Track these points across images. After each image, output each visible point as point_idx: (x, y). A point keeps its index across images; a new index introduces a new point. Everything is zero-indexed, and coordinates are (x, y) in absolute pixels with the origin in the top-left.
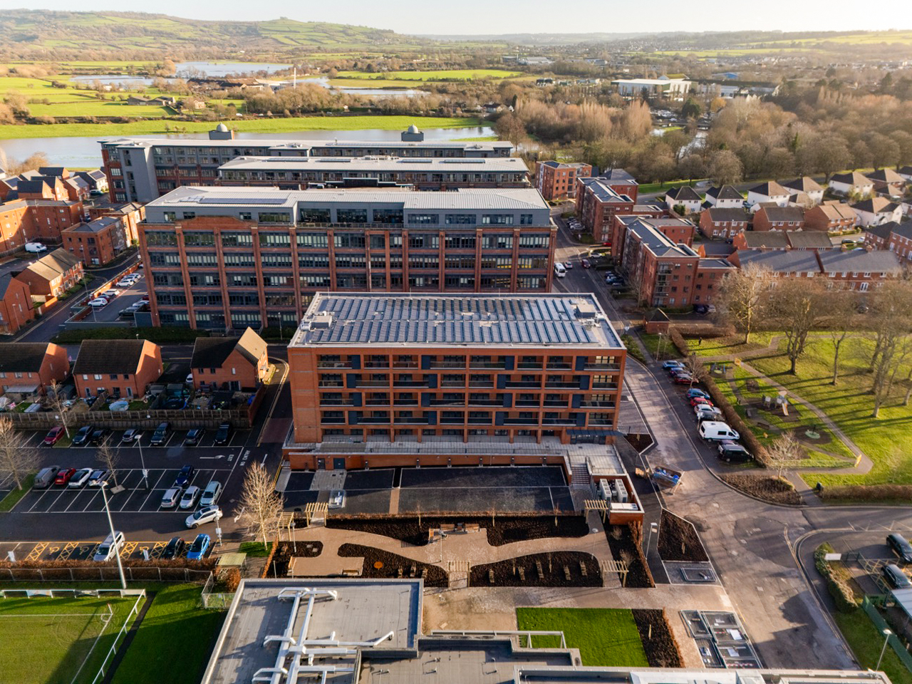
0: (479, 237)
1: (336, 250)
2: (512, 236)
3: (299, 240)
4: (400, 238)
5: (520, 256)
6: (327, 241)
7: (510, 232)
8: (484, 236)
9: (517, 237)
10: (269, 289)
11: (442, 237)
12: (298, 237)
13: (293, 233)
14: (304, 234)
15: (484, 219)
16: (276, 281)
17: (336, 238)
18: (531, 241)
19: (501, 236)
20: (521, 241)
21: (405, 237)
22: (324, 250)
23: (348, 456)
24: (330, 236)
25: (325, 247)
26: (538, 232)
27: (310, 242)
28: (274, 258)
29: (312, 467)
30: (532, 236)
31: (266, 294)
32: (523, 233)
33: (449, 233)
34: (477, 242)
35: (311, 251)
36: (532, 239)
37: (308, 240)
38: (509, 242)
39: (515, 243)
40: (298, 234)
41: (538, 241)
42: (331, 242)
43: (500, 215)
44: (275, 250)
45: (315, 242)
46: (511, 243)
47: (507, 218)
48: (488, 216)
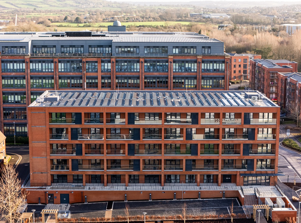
0: (171, 62)
1: (60, 74)
2: (196, 62)
3: (32, 66)
4: (109, 64)
5: (203, 78)
6: (53, 67)
7: (194, 59)
8: (174, 62)
9: (199, 63)
10: (7, 106)
11: (142, 62)
12: (31, 64)
13: (28, 60)
14: (36, 62)
15: (174, 50)
16: (13, 99)
17: (60, 64)
18: (210, 66)
19: (187, 62)
20: (203, 66)
21: (113, 63)
22: (50, 74)
23: (71, 192)
24: (56, 62)
25: (51, 72)
26: (215, 59)
27: (40, 68)
28: (12, 81)
29: (44, 202)
30: (211, 62)
31: (4, 109)
32: (204, 59)
33: (147, 59)
34: (169, 67)
35: (41, 74)
36: (211, 64)
37: (38, 66)
38: (194, 67)
39: (199, 67)
40: (31, 62)
41: (216, 66)
42: (56, 67)
43: (186, 47)
44: (13, 74)
45: (44, 68)
46: (196, 68)
47: (192, 49)
48: (177, 47)
